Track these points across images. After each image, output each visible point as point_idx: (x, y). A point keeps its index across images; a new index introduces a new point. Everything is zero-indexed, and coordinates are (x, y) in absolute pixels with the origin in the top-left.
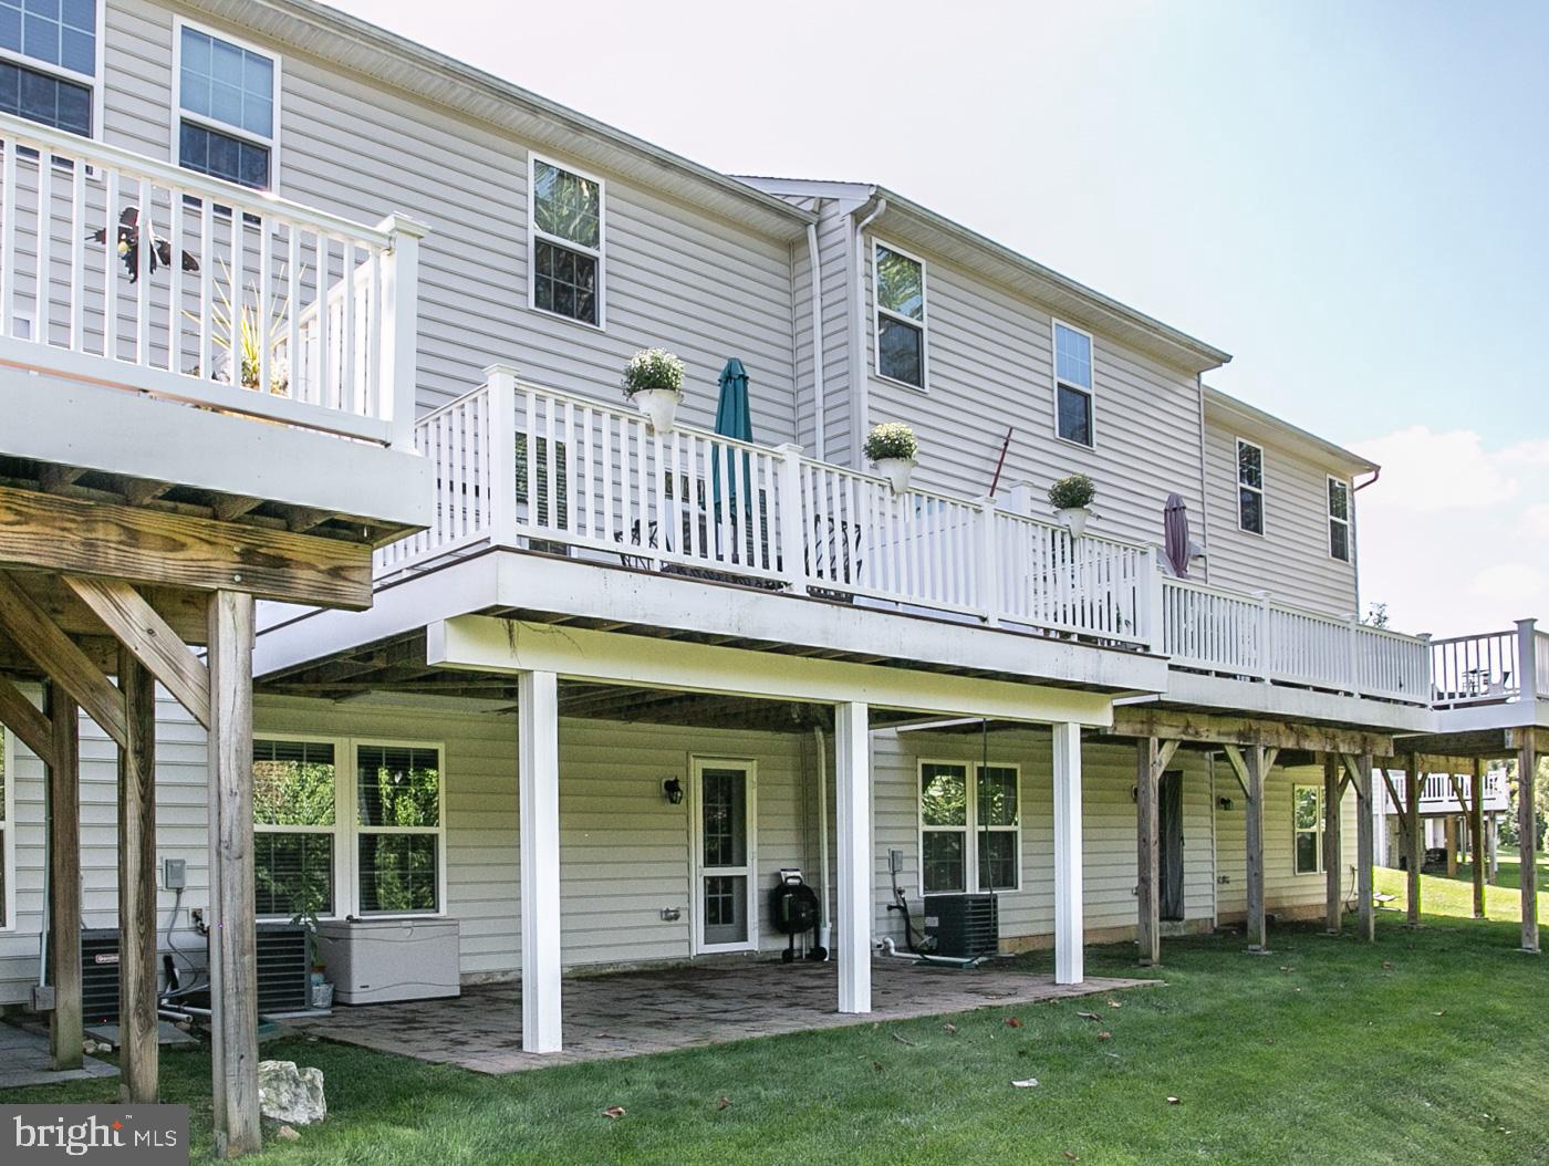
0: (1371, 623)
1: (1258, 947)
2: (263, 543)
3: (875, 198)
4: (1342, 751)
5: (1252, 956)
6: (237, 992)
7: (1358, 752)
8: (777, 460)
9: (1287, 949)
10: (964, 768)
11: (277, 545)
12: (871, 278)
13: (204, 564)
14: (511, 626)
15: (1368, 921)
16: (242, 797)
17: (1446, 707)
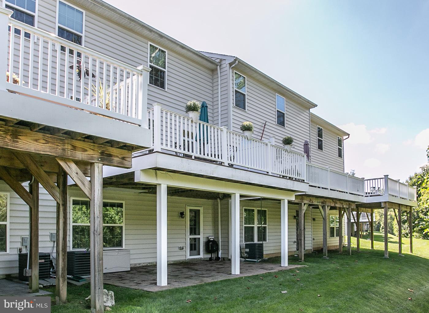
0: (351, 175)
1: (325, 257)
2: (106, 150)
3: (235, 60)
4: (344, 207)
5: (325, 259)
6: (98, 271)
7: (348, 207)
8: (222, 131)
9: (332, 257)
10: (254, 210)
11: (109, 151)
12: (233, 81)
13: (92, 155)
14: (156, 172)
15: (350, 250)
16: (100, 218)
17: (368, 196)
